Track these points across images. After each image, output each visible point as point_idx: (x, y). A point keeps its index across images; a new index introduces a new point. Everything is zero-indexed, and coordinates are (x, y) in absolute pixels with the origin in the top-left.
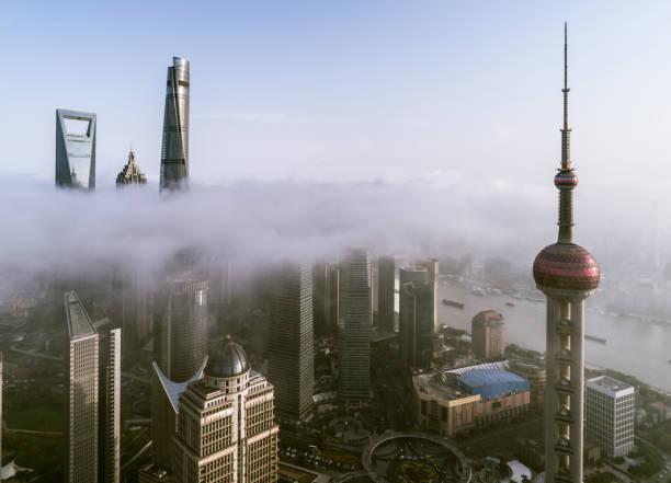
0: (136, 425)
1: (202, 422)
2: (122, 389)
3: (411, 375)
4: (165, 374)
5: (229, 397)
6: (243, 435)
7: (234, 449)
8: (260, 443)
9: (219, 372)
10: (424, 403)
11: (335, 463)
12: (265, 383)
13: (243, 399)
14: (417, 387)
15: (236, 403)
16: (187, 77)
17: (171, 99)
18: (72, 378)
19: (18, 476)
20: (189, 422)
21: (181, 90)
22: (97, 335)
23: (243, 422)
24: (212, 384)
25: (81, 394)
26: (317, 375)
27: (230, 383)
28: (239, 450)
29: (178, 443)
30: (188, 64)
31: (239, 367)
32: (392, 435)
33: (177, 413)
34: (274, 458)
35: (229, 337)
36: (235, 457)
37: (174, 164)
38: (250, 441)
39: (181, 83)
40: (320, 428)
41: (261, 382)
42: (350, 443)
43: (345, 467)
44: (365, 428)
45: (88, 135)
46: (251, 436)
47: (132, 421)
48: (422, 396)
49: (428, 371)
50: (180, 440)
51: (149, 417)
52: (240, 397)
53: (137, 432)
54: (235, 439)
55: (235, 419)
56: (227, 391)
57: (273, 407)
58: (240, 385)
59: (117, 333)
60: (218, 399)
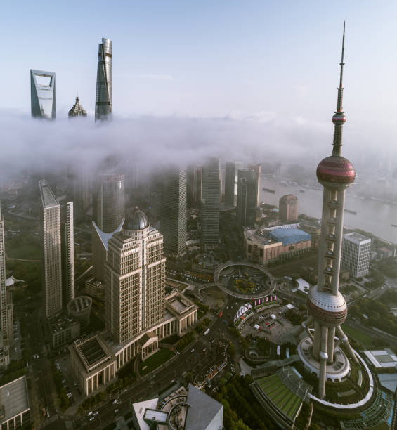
0: (84, 257)
1: (122, 255)
2: (75, 236)
3: (243, 230)
4: (100, 229)
5: (137, 242)
6: (145, 263)
7: (140, 270)
8: (154, 268)
9: (131, 227)
10: (250, 246)
11: (198, 279)
12: (158, 234)
13: (145, 243)
14: (246, 238)
15: (141, 245)
16: (111, 51)
17: (101, 64)
18: (45, 230)
19: (16, 284)
20: (114, 256)
21: (107, 59)
22: (59, 206)
23: (145, 256)
24: (127, 234)
25: (50, 239)
26: (188, 230)
27: (138, 234)
28: (143, 271)
29: (108, 268)
30: (111, 42)
31: (143, 225)
32: (231, 264)
33: (107, 250)
34: (163, 276)
35: (137, 207)
36: (141, 275)
37: (103, 104)
38: (149, 266)
39: (107, 55)
40: (189, 259)
41: (156, 233)
42: (207, 268)
43: (204, 281)
44: (215, 260)
45: (51, 86)
46: (150, 263)
47: (81, 254)
48: (249, 242)
49: (253, 228)
50: (109, 265)
51: (91, 252)
52: (143, 241)
53: (84, 260)
54: (141, 265)
55: (140, 254)
56: (136, 238)
57: (163, 247)
58: (143, 235)
59: (71, 204)
60: (130, 243)
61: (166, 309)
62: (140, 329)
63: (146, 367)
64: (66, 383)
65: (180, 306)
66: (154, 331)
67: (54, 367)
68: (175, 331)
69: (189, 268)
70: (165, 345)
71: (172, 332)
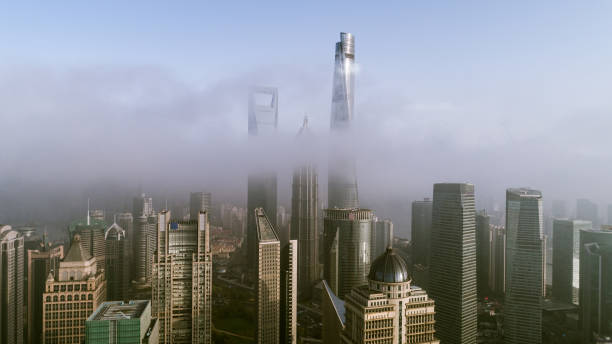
1: (368, 317)
5: (391, 302)
6: (404, 341)
12: (426, 296)
13: (404, 307)
15: (397, 308)
18: (260, 274)
20: (354, 320)
22: (279, 243)
23: (404, 328)
24: (374, 287)
27: (392, 288)
31: (400, 277)
35: (391, 248)
39: (347, 56)
41: (421, 295)
45: (272, 106)
50: (346, 335)
52: (401, 303)
54: (396, 342)
55: (396, 323)
56: (389, 296)
57: (433, 322)
58: (402, 292)
59: (294, 244)
60: (380, 301)
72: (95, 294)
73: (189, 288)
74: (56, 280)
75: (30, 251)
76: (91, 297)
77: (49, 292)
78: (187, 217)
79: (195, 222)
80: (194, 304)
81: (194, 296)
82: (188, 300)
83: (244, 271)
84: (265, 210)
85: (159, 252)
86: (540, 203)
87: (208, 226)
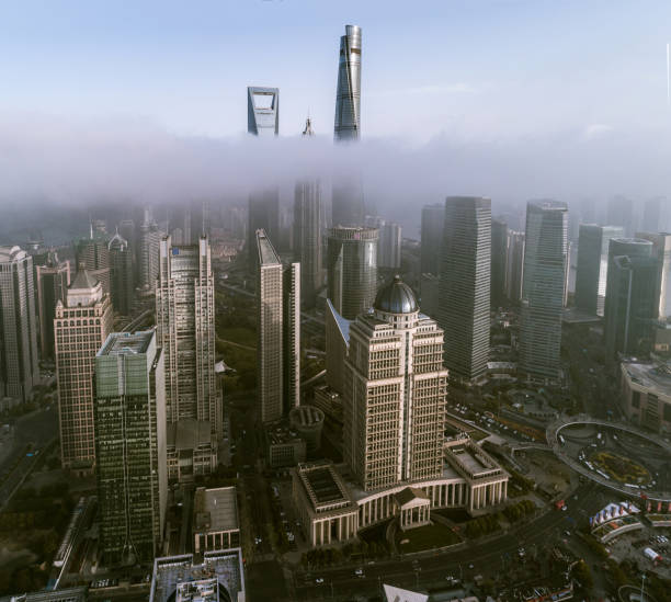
0: (313, 355)
1: (372, 348)
3: (619, 362)
5: (397, 332)
6: (410, 370)
7: (401, 380)
8: (427, 382)
9: (387, 302)
10: (637, 394)
11: (511, 430)
12: (435, 326)
13: (411, 337)
14: (627, 376)
15: (404, 338)
16: (359, 45)
17: (344, 66)
18: (262, 298)
19: (226, 372)
20: (359, 349)
21: (353, 57)
22: (281, 266)
23: (411, 358)
24: (380, 317)
25: (269, 312)
26: (492, 343)
27: (398, 319)
28: (406, 383)
29: (349, 365)
30: (360, 30)
31: (407, 306)
33: (348, 345)
34: (442, 400)
35: (398, 277)
36: (402, 388)
37: (346, 122)
38: (417, 378)
39: (353, 51)
40: (494, 393)
41: (430, 325)
42: (531, 415)
43: (523, 435)
44: (551, 406)
45: (273, 108)
46: (419, 373)
48: (634, 386)
50: (351, 363)
52: (407, 333)
53: (313, 360)
54: (402, 371)
55: (402, 353)
56: (395, 326)
57: (442, 352)
58: (408, 323)
59: (297, 266)
60: (385, 331)
61: (446, 461)
62: (400, 477)
63: (407, 541)
64: (285, 518)
65: (473, 463)
66: (424, 489)
67: (270, 491)
68: (463, 502)
69: (493, 408)
70: (442, 520)
71: (456, 502)
72: (102, 320)
73: (192, 311)
74: (65, 305)
75: (38, 268)
76: (98, 322)
77: (59, 318)
78: (188, 241)
79: (197, 247)
80: (197, 327)
81: (197, 319)
82: (192, 322)
83: (245, 277)
84: (266, 231)
85: (162, 278)
86: (565, 215)
87: (209, 251)
